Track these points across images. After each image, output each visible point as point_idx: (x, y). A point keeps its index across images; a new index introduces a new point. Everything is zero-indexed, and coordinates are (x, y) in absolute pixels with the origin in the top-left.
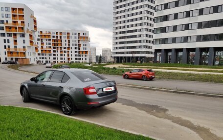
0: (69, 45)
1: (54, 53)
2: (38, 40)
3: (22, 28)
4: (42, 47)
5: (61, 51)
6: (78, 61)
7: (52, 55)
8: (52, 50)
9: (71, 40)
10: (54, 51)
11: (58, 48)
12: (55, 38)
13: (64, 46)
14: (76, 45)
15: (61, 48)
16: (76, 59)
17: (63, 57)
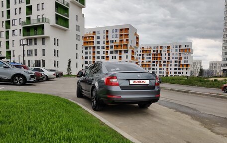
0: (169, 58)
1: (153, 67)
2: (140, 55)
3: (127, 45)
4: (143, 62)
5: (160, 65)
6: (177, 74)
7: (152, 69)
8: (152, 64)
9: (171, 53)
10: (154, 65)
11: (157, 62)
12: (156, 53)
13: (163, 59)
14: (176, 58)
15: (160, 62)
16: (175, 73)
17: (162, 71)
